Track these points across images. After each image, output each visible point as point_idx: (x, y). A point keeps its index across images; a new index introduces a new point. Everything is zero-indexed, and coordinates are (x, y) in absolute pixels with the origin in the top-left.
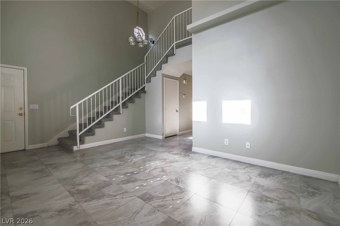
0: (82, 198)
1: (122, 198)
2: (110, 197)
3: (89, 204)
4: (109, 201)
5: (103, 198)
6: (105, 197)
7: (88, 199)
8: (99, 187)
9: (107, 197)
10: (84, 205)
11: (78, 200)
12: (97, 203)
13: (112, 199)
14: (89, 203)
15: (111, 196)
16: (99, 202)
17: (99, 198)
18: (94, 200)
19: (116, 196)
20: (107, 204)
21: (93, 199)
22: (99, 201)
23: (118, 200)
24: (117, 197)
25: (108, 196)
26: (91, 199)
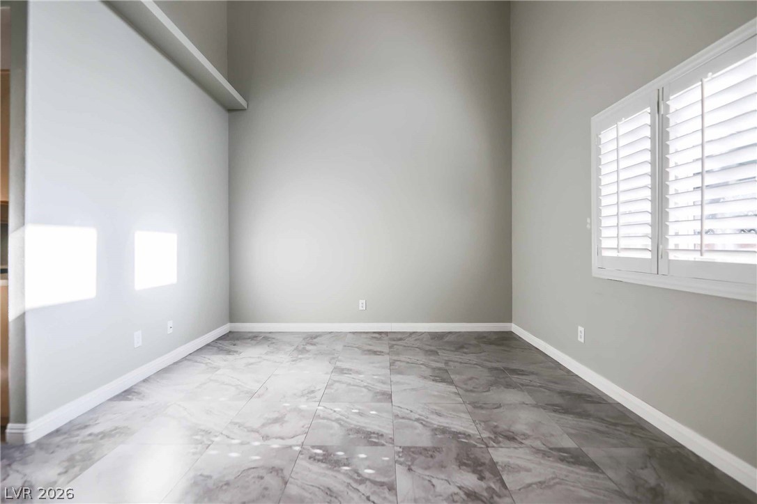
0: (475, 446)
1: (411, 411)
2: (427, 422)
3: (464, 427)
4: (434, 417)
5: (438, 426)
6: (435, 426)
7: (463, 438)
8: (432, 456)
9: (432, 424)
10: (472, 430)
11: (483, 446)
12: (452, 424)
13: (427, 418)
14: (465, 429)
15: (424, 423)
16: (447, 423)
17: (444, 431)
18: (455, 430)
19: (417, 420)
20: (439, 414)
21: (456, 435)
22: (447, 425)
23: (420, 413)
24: (417, 416)
25: (429, 427)
26: (460, 436)
